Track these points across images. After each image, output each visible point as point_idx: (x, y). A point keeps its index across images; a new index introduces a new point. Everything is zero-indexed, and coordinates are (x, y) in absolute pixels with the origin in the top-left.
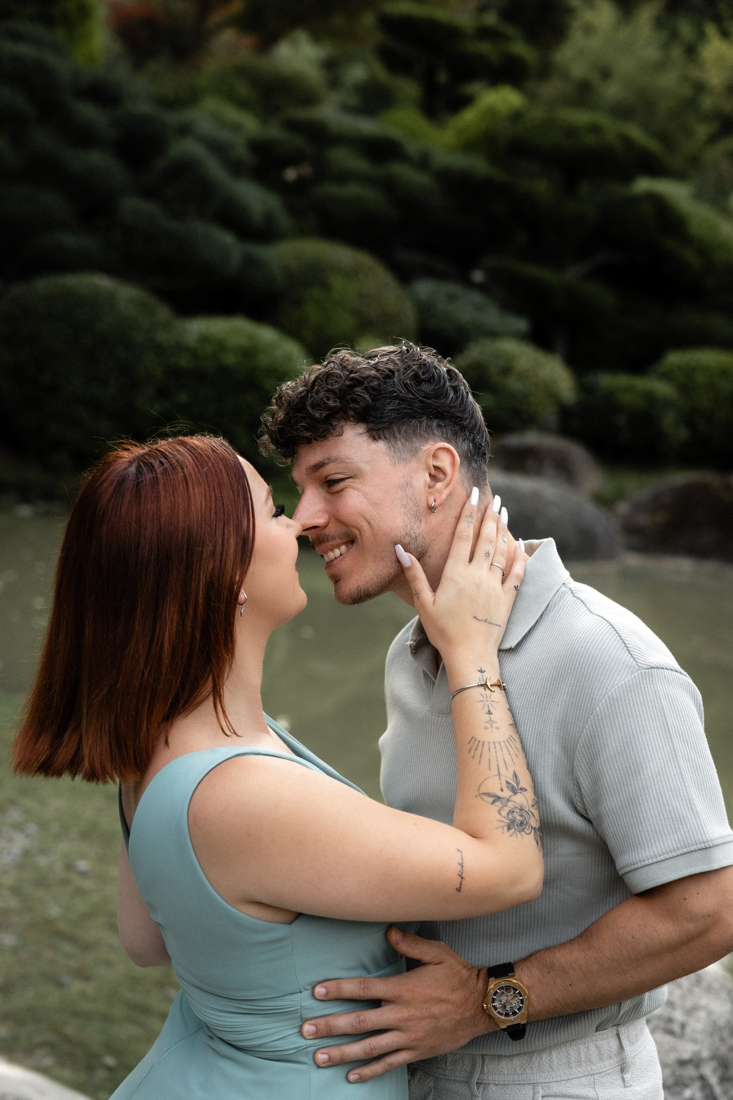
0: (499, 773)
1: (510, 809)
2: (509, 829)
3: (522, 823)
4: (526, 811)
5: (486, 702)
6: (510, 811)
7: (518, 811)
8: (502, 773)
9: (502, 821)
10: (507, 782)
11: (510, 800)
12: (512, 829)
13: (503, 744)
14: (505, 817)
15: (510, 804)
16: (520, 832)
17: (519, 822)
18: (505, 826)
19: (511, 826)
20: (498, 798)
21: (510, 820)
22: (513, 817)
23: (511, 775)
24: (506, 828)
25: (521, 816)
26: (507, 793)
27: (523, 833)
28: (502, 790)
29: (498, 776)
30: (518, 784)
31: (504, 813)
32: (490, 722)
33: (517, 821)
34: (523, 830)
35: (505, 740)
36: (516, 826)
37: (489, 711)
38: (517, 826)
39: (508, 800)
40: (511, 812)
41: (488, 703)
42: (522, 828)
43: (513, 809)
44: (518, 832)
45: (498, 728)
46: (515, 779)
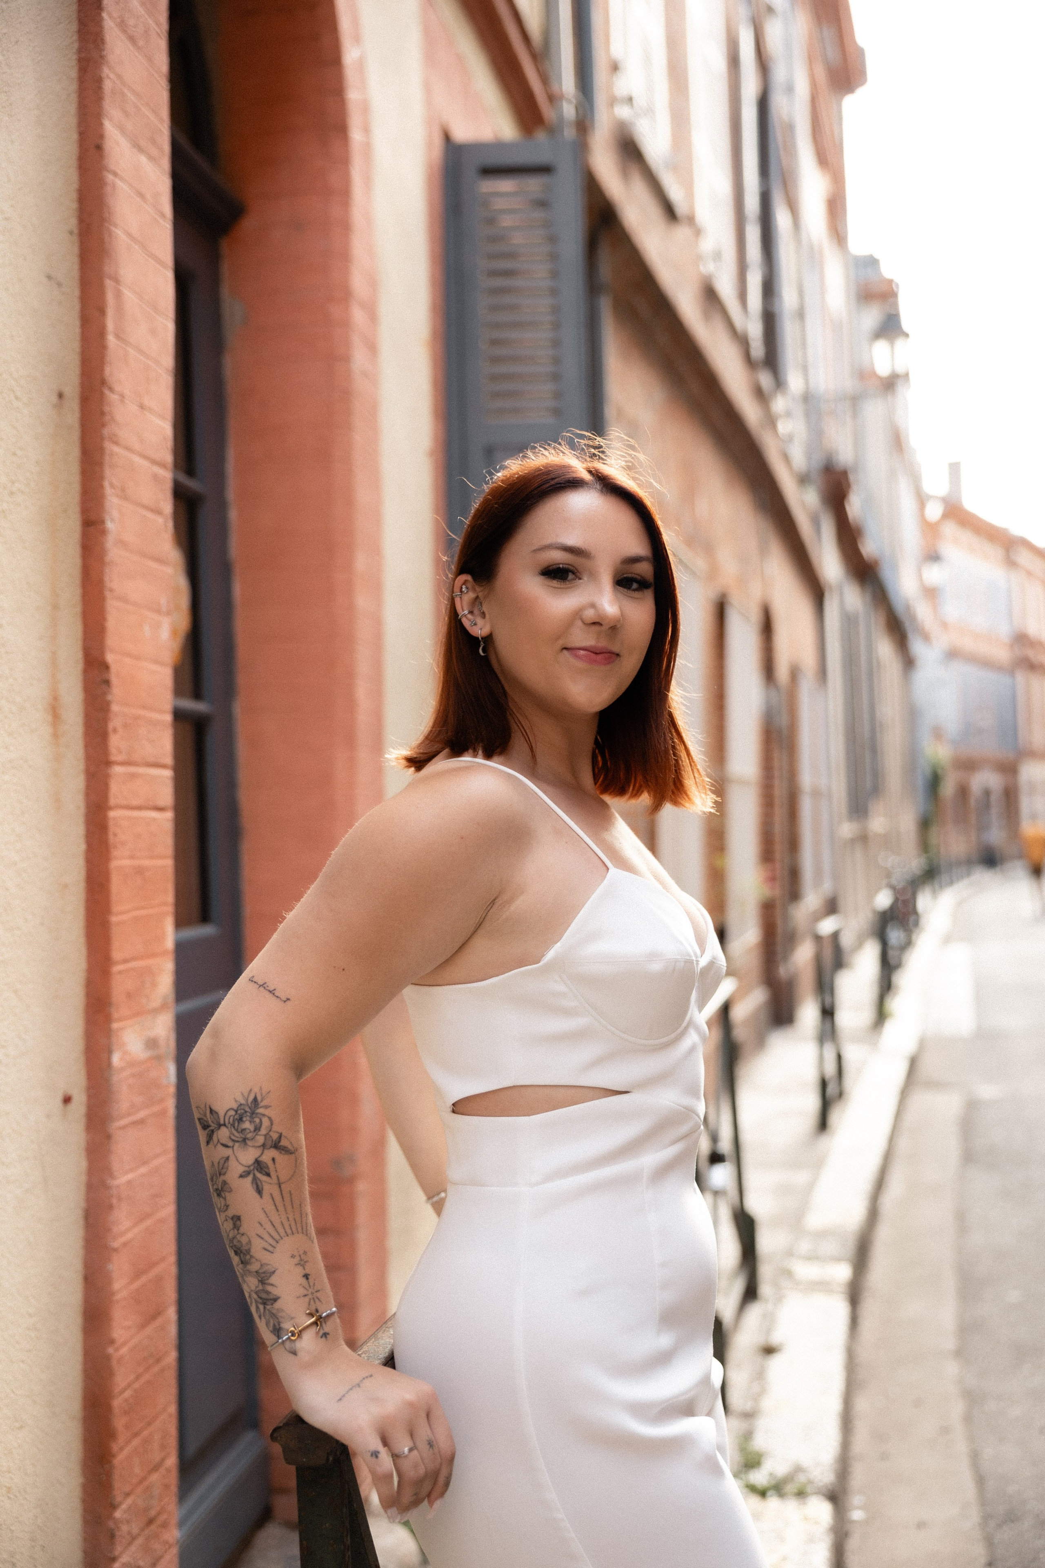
0: (280, 1187)
1: (259, 1133)
2: (255, 1099)
3: (240, 1120)
4: (238, 1141)
5: (314, 1291)
6: (260, 1130)
7: (250, 1135)
8: (276, 1187)
9: (266, 1107)
10: (268, 1175)
11: (262, 1148)
12: (252, 1102)
13: (282, 1233)
14: (264, 1115)
15: (260, 1139)
16: (241, 1105)
17: (244, 1119)
18: (261, 1102)
19: (253, 1106)
20: (276, 1146)
21: (257, 1113)
22: (254, 1122)
23: (267, 1189)
24: (259, 1098)
25: (244, 1130)
26: (267, 1157)
27: (235, 1106)
28: (273, 1159)
29: (281, 1182)
30: (255, 1180)
31: (266, 1122)
32: (302, 1263)
33: (248, 1118)
34: (236, 1111)
35: (281, 1242)
36: (247, 1109)
37: (307, 1279)
38: (246, 1112)
39: (264, 1146)
40: (257, 1129)
41: (310, 1290)
42: (239, 1112)
43: (256, 1135)
44: (243, 1102)
45: (293, 1256)
46: (259, 1184)
